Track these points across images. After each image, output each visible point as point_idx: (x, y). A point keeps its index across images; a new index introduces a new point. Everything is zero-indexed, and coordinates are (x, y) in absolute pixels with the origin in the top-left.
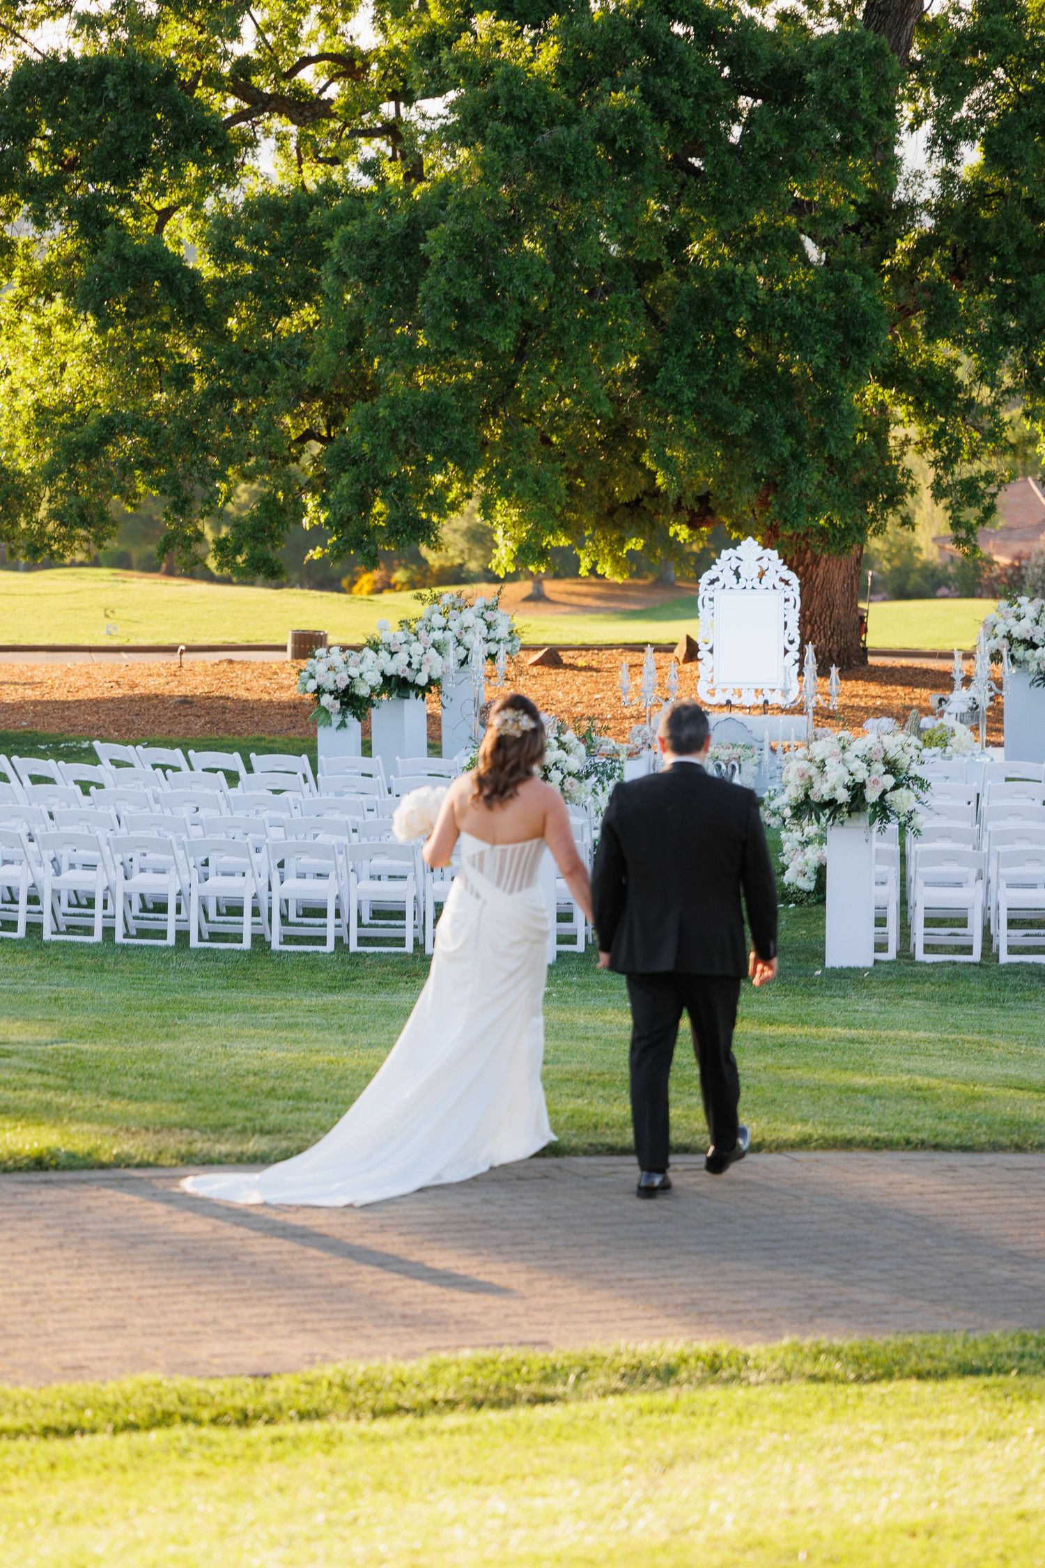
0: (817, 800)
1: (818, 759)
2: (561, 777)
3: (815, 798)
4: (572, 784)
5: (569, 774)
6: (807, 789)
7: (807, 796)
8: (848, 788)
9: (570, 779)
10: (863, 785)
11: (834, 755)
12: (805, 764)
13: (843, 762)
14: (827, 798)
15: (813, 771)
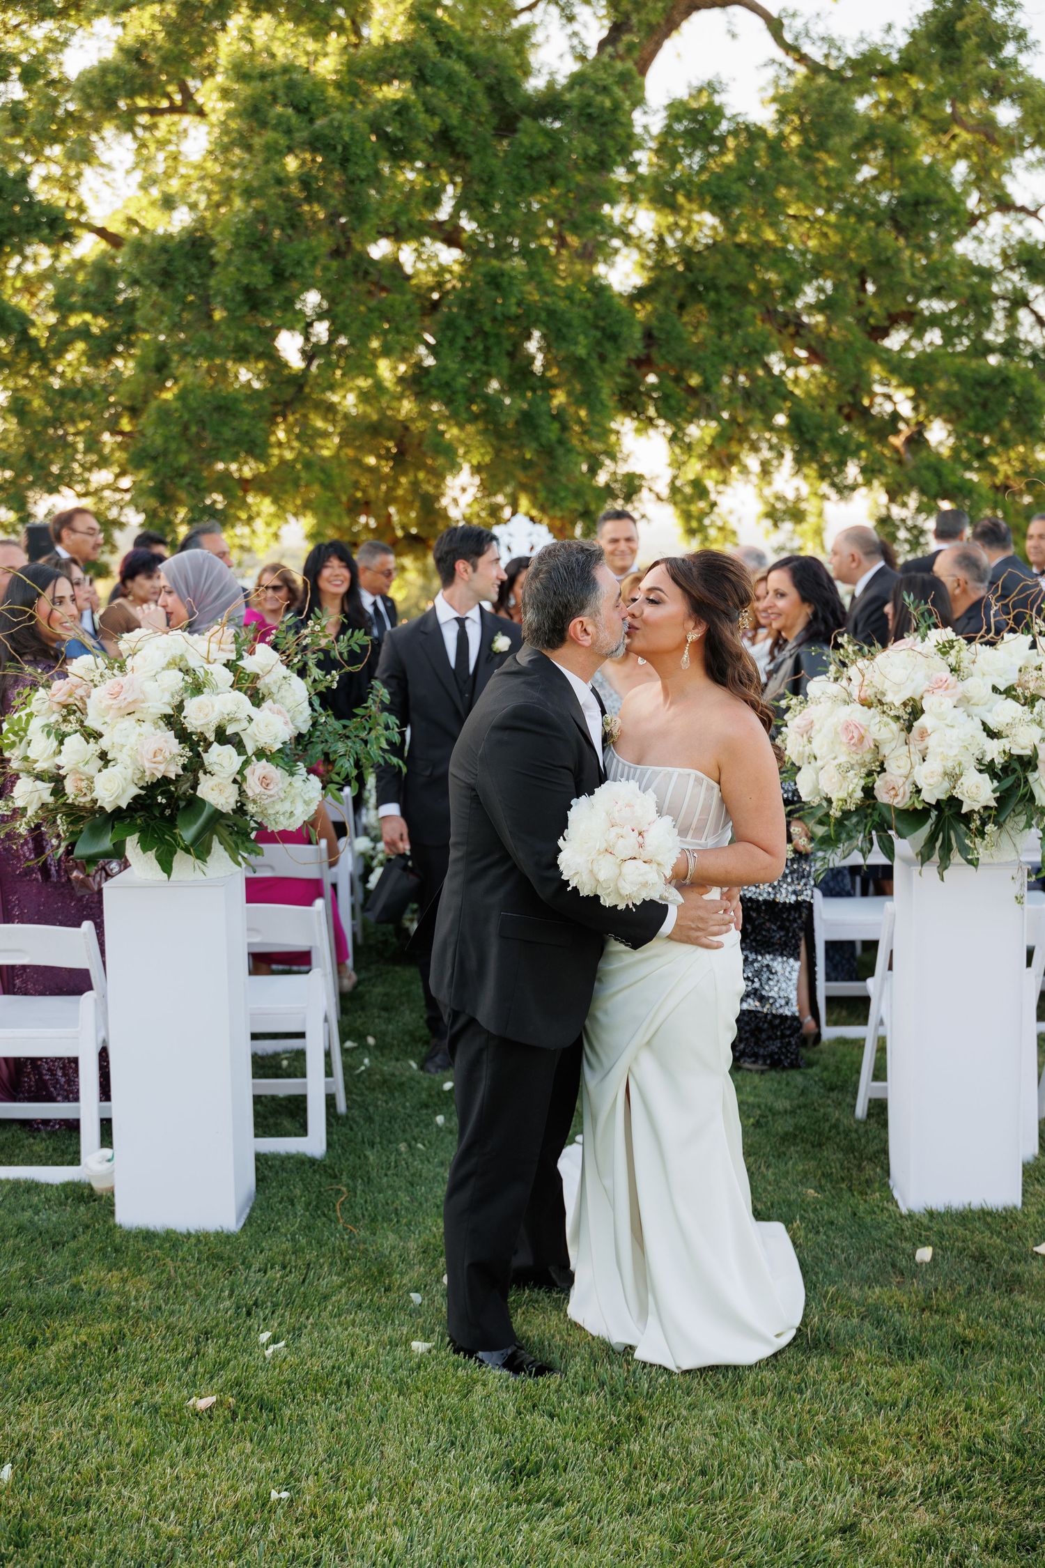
0: (902, 801)
1: (895, 698)
2: (238, 761)
3: (892, 793)
4: (265, 781)
5: (261, 754)
6: (870, 774)
7: (868, 791)
8: (988, 768)
9: (261, 768)
10: (1028, 763)
11: (941, 685)
12: (857, 713)
13: (964, 702)
14: (930, 796)
15: (885, 730)
